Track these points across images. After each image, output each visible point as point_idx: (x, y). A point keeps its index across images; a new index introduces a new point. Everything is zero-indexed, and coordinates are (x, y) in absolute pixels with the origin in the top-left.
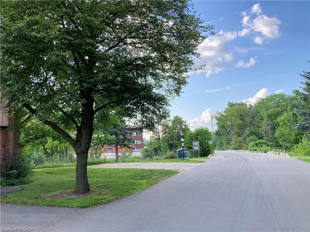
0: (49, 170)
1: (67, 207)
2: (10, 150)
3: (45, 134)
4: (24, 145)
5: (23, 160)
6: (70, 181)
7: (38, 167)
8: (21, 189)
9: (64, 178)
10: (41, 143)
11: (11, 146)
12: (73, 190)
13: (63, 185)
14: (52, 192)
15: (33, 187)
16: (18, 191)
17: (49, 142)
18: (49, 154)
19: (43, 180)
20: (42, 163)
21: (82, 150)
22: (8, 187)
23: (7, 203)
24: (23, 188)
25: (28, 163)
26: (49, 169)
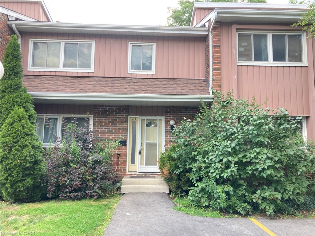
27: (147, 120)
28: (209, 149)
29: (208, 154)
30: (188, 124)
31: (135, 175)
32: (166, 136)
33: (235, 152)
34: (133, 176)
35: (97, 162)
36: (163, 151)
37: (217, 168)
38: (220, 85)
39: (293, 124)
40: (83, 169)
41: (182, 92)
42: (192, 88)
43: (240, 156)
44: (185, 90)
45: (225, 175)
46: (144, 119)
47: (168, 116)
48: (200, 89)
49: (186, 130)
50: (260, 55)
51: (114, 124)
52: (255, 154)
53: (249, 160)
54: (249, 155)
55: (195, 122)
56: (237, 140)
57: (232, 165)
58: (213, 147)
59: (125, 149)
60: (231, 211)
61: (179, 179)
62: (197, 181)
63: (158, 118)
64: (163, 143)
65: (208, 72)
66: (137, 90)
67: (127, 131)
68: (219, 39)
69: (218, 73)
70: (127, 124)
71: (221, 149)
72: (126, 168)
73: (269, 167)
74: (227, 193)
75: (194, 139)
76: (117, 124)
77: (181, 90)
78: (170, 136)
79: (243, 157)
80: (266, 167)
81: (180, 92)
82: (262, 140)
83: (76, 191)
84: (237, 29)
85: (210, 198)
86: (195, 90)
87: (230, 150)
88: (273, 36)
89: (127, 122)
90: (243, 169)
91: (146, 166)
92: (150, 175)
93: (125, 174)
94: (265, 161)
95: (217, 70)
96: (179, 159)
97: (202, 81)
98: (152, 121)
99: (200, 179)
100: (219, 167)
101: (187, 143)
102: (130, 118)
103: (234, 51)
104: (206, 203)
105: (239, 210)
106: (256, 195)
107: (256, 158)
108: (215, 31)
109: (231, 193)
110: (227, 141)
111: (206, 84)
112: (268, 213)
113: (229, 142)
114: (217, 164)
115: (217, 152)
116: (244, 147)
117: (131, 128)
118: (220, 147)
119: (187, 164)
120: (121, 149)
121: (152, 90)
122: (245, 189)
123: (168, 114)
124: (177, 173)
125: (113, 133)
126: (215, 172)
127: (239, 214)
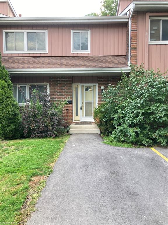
27: (85, 86)
28: (126, 105)
29: (125, 108)
31: (79, 123)
32: (98, 97)
33: (142, 106)
34: (77, 123)
35: (53, 115)
36: (96, 107)
37: (130, 117)
38: (136, 60)
40: (45, 119)
42: (117, 62)
43: (146, 109)
44: (111, 64)
45: (135, 121)
48: (122, 63)
49: (111, 93)
50: (166, 36)
51: (63, 90)
52: (156, 107)
53: (151, 111)
54: (151, 108)
55: (117, 87)
56: (144, 98)
57: (140, 115)
58: (129, 103)
59: (71, 106)
60: (139, 144)
61: (106, 125)
62: (118, 125)
63: (93, 85)
64: (97, 102)
65: (128, 50)
66: (78, 65)
67: (72, 94)
68: (136, 25)
69: (135, 51)
70: (72, 90)
71: (133, 105)
72: (72, 118)
73: (165, 116)
74: (136, 132)
75: (116, 99)
76: (65, 90)
77: (108, 64)
78: (100, 97)
79: (148, 109)
80: (162, 116)
81: (108, 66)
82: (161, 98)
83: (41, 132)
84: (150, 17)
85: (125, 136)
86: (118, 64)
87: (139, 105)
89: (72, 88)
90: (148, 117)
91: (85, 117)
93: (72, 122)
94: (162, 112)
95: (134, 49)
96: (106, 112)
97: (124, 57)
98: (89, 87)
99: (120, 125)
100: (131, 116)
101: (111, 101)
102: (74, 85)
103: (147, 34)
104: (123, 139)
105: (144, 143)
106: (155, 134)
107: (156, 110)
108: (133, 19)
109: (139, 132)
110: (138, 99)
111: (126, 59)
112: (162, 145)
113: (139, 100)
114: (130, 114)
115: (131, 107)
116: (149, 103)
117: (75, 92)
118: (133, 103)
119: (112, 115)
120: (69, 106)
121: (88, 65)
122: (149, 130)
123: (99, 82)
124: (105, 121)
125: (63, 96)
126: (129, 119)
127: (144, 145)
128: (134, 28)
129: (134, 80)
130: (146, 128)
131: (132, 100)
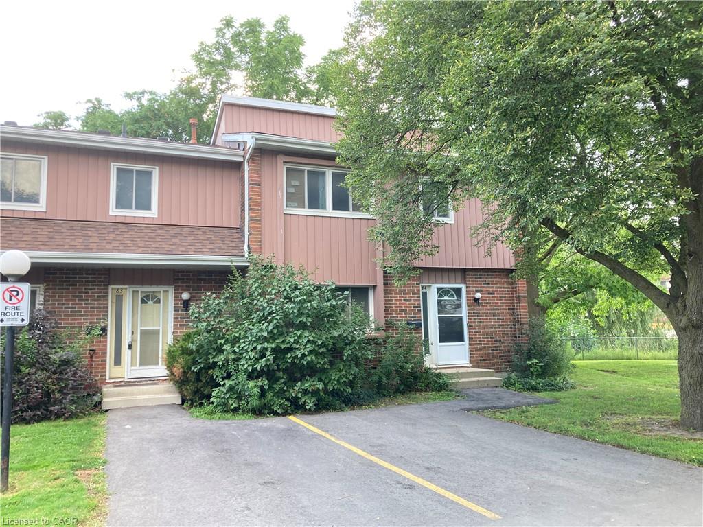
0: (607, 365)
1: (665, 456)
2: (523, 318)
3: (591, 283)
4: (548, 308)
5: (550, 340)
6: (663, 396)
7: (580, 356)
8: (551, 400)
9: (646, 385)
10: (583, 303)
11: (525, 309)
12: (674, 418)
13: (645, 403)
14: (621, 416)
15: (576, 398)
16: (548, 403)
17: (600, 302)
18: (604, 329)
19: (596, 385)
20: (589, 348)
21: (690, 320)
22: (526, 393)
23: (528, 425)
24: (557, 399)
25: (560, 346)
26: (606, 363)
27: (142, 292)
28: (240, 334)
29: (238, 342)
30: (213, 300)
31: (123, 384)
32: (175, 318)
33: (272, 337)
34: (117, 384)
35: (65, 363)
36: (170, 340)
37: (250, 359)
38: (260, 241)
39: (340, 300)
40: (41, 375)
41: (204, 250)
42: (219, 243)
43: (278, 341)
44: (208, 247)
45: (258, 366)
46: (138, 291)
47: (179, 286)
48: (231, 245)
49: (209, 310)
50: (315, 201)
51: (82, 300)
52: (296, 338)
53: (288, 345)
54: (288, 338)
55: (223, 298)
56: (275, 321)
57: (268, 353)
58: (246, 332)
59: (104, 342)
60: (266, 412)
61: (198, 380)
62: (223, 379)
63: (161, 289)
64: (170, 329)
65: (243, 218)
66: (129, 245)
67: (107, 311)
68: (258, 174)
69: (258, 224)
70: (108, 300)
71: (255, 334)
72: (105, 372)
73: (310, 352)
74: (261, 388)
75: (221, 322)
76: (88, 300)
77: (201, 247)
78: (181, 318)
79: (282, 342)
80: (306, 353)
81: (199, 250)
82: (304, 320)
83: (31, 408)
84: (284, 162)
85: (239, 398)
86: (223, 248)
87: (265, 334)
88: (333, 173)
89: (108, 296)
90: (282, 357)
91: (141, 368)
92: (147, 381)
93: (104, 382)
94: (305, 345)
95: (256, 220)
96: (198, 351)
97: (235, 231)
98: (151, 294)
99: (228, 376)
100: (251, 357)
101: (210, 328)
102: (112, 289)
103: (280, 194)
104: (235, 405)
105: (275, 409)
106: (295, 388)
107: (296, 342)
108: (253, 163)
109: (266, 387)
110: (264, 323)
111: (239, 236)
112: (307, 407)
113: (266, 324)
114: (250, 353)
115: (250, 338)
116: (285, 330)
117: (114, 305)
118: (254, 331)
119: (210, 357)
120: (97, 342)
121: (153, 246)
122: (285, 383)
123: (178, 283)
124: (195, 370)
125: (82, 316)
126: (246, 363)
127: (276, 414)
128: (256, 181)
129: (257, 285)
130: (280, 378)
131: (253, 325)
